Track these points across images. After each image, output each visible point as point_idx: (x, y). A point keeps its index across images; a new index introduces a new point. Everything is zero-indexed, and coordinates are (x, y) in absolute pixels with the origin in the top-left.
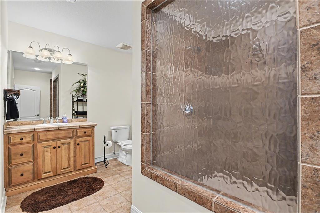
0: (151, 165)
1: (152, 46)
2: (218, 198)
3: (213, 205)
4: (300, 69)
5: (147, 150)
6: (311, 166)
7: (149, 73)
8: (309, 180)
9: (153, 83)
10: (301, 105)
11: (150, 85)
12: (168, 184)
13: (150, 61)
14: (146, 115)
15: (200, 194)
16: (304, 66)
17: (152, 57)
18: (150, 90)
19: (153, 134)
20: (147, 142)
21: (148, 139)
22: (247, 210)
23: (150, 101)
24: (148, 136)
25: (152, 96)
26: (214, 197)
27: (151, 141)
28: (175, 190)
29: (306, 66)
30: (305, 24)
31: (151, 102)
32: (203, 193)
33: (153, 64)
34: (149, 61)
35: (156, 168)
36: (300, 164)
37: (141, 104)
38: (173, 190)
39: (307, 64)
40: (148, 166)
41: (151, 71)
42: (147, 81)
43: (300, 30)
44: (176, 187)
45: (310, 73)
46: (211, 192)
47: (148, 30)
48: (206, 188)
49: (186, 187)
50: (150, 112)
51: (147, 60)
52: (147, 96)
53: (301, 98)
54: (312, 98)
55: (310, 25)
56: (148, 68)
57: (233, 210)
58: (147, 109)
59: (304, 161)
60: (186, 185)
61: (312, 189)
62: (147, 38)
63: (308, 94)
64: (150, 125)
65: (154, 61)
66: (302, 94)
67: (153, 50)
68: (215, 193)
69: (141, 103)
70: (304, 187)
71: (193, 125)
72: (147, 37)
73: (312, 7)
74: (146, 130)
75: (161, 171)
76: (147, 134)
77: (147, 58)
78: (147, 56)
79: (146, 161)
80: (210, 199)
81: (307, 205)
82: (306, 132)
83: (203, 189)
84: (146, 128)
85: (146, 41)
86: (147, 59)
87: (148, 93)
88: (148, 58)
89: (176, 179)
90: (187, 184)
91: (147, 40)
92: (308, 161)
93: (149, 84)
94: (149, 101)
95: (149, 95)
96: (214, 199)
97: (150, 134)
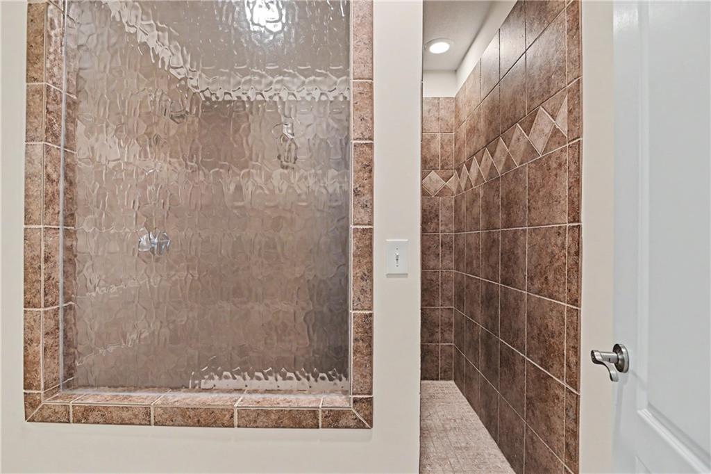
0: (61, 390)
1: (64, 77)
2: (242, 401)
3: (236, 415)
4: (353, 192)
5: (48, 351)
6: (361, 312)
7: (56, 146)
8: (360, 330)
9: (66, 177)
10: (354, 238)
11: (58, 180)
12: (125, 415)
13: (59, 116)
14: (46, 260)
15: (208, 407)
16: (356, 189)
17: (63, 105)
18: (58, 194)
19: (65, 309)
20: (48, 330)
21: (53, 322)
22: (289, 400)
23: (58, 221)
24: (52, 316)
25: (64, 210)
26: (236, 401)
27: (61, 326)
28: (147, 422)
29: (359, 189)
30: (358, 137)
31: (61, 223)
32: (214, 402)
33: (66, 126)
34: (55, 115)
35: (81, 393)
36: (351, 311)
37: (26, 229)
38: (140, 424)
39: (360, 186)
40: (52, 395)
41: (62, 143)
42: (48, 168)
43: (354, 142)
44: (148, 414)
45: (362, 199)
46: (228, 396)
47: (52, 33)
48: (218, 393)
49: (176, 403)
50: (57, 250)
51: (48, 112)
52: (47, 208)
53: (354, 229)
54: (363, 230)
55: (363, 140)
56: (53, 134)
57: (269, 409)
58: (49, 243)
59: (356, 307)
60: (175, 402)
61: (363, 340)
62: (50, 53)
63: (360, 224)
64: (56, 286)
65: (71, 119)
66: (355, 224)
67: (68, 88)
68: (235, 395)
69: (24, 226)
70: (356, 340)
71: (190, 276)
72: (51, 50)
73: (365, 118)
74: (46, 301)
75: (98, 395)
76: (46, 309)
77: (49, 106)
78: (50, 101)
79: (45, 383)
80: (231, 407)
81: (358, 361)
82: (358, 271)
83: (213, 396)
84: (46, 295)
85: (48, 61)
86: (50, 110)
87: (51, 201)
88: (51, 108)
89: (146, 399)
90: (176, 400)
91: (52, 57)
92: (359, 307)
93: (54, 176)
94: (55, 223)
95: (56, 207)
96: (236, 405)
97: (58, 308)
